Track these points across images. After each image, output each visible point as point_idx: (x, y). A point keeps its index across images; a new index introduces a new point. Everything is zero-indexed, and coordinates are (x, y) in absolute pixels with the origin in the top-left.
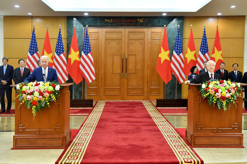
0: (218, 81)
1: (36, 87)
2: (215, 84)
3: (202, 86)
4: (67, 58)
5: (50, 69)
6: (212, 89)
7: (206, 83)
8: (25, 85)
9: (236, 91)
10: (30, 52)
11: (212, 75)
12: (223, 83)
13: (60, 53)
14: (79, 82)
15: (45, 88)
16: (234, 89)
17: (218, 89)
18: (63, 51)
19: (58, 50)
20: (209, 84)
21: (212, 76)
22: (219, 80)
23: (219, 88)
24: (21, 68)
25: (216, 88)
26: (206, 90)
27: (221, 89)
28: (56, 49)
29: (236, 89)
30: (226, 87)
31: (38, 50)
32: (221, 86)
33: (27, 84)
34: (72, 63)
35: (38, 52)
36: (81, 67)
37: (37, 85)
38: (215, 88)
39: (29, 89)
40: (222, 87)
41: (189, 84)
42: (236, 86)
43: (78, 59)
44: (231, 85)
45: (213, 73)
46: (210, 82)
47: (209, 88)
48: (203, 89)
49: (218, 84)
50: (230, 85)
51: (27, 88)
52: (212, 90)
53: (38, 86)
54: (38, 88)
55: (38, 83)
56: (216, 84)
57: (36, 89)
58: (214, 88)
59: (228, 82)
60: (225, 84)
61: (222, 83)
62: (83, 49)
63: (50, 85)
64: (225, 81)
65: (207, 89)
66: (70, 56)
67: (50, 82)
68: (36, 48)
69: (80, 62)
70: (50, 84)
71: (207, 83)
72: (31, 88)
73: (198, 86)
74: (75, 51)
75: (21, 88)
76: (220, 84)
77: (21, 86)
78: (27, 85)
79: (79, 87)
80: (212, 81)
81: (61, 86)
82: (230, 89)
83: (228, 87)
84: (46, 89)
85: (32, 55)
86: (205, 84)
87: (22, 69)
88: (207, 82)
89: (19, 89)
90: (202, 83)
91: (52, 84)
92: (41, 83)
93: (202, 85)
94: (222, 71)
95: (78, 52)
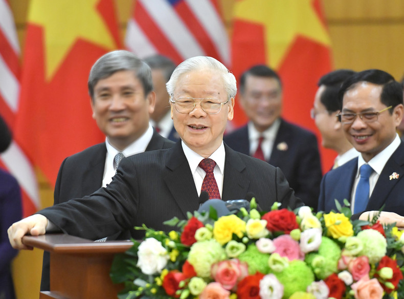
0: (255, 213)
2: (235, 237)
3: (136, 258)
6: (210, 280)
7: (167, 229)
9: (388, 291)
11: (207, 165)
12: (295, 232)
16: (377, 276)
17: (259, 276)
20: (188, 240)
21: (209, 180)
22: (264, 210)
23: (261, 268)
25: (241, 272)
26: (169, 290)
27: (279, 274)
29: (387, 272)
30: (316, 260)
32: (276, 256)
38: (234, 267)
40: (285, 260)
41: (43, 240)
42: (391, 251)
44: (350, 241)
45: (219, 156)
46: (196, 225)
47: (192, 273)
48: (145, 277)
49: (254, 241)
50: (341, 245)
52: (216, 287)
56: (239, 240)
58: (227, 273)
59: (331, 218)
60: (305, 236)
61: (288, 230)
64: (304, 213)
65: (178, 275)
71: (173, 234)
73: (107, 257)
76: (272, 237)
80: (214, 217)
82: (345, 277)
83: (328, 257)
86: (161, 239)
88: (176, 228)
90: (141, 236)
93: (135, 249)
94: (261, 140)
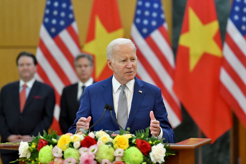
1: (86, 149)
4: (175, 47)
5: (141, 85)
8: (49, 144)
10: (48, 27)
13: (151, 29)
14: (220, 133)
15: (116, 153)
18: (160, 22)
19: (142, 17)
24: (22, 83)
28: (136, 16)
31: (72, 20)
33: (54, 140)
34: (193, 62)
35: (75, 25)
36: (225, 77)
37: (88, 143)
39: (63, 158)
43: (214, 50)
51: (56, 155)
53: (92, 147)
54: (90, 153)
55: (91, 135)
57: (86, 158)
62: (233, 13)
63: (131, 144)
66: (184, 40)
67: (132, 132)
68: (68, 11)
69: (222, 62)
70: (130, 140)
72: (69, 154)
74: (205, 20)
75: (35, 153)
77: (34, 146)
78: (55, 145)
79: (220, 151)
81: (168, 150)
84: (117, 160)
85: (54, 36)
87: (25, 86)
89: (29, 156)
91: (139, 142)
92: (102, 135)
95: (214, 26)
